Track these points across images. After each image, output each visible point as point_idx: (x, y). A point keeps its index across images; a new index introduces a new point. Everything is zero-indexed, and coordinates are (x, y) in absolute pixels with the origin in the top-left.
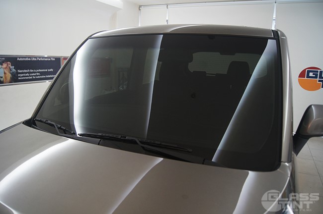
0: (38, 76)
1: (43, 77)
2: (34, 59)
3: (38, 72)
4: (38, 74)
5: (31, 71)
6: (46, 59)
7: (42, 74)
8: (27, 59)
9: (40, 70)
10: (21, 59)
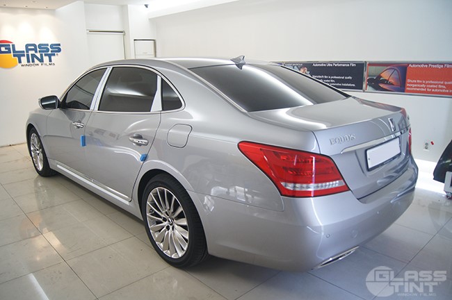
0: (332, 83)
1: (338, 84)
2: (329, 65)
3: (333, 79)
4: (332, 81)
5: (325, 77)
6: (344, 65)
7: (337, 81)
8: (322, 65)
9: (335, 77)
10: (316, 65)
